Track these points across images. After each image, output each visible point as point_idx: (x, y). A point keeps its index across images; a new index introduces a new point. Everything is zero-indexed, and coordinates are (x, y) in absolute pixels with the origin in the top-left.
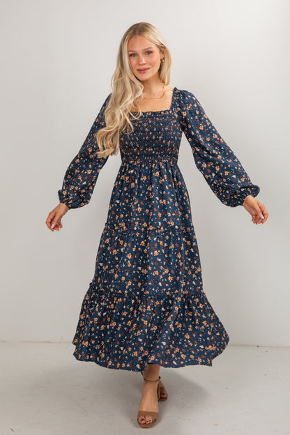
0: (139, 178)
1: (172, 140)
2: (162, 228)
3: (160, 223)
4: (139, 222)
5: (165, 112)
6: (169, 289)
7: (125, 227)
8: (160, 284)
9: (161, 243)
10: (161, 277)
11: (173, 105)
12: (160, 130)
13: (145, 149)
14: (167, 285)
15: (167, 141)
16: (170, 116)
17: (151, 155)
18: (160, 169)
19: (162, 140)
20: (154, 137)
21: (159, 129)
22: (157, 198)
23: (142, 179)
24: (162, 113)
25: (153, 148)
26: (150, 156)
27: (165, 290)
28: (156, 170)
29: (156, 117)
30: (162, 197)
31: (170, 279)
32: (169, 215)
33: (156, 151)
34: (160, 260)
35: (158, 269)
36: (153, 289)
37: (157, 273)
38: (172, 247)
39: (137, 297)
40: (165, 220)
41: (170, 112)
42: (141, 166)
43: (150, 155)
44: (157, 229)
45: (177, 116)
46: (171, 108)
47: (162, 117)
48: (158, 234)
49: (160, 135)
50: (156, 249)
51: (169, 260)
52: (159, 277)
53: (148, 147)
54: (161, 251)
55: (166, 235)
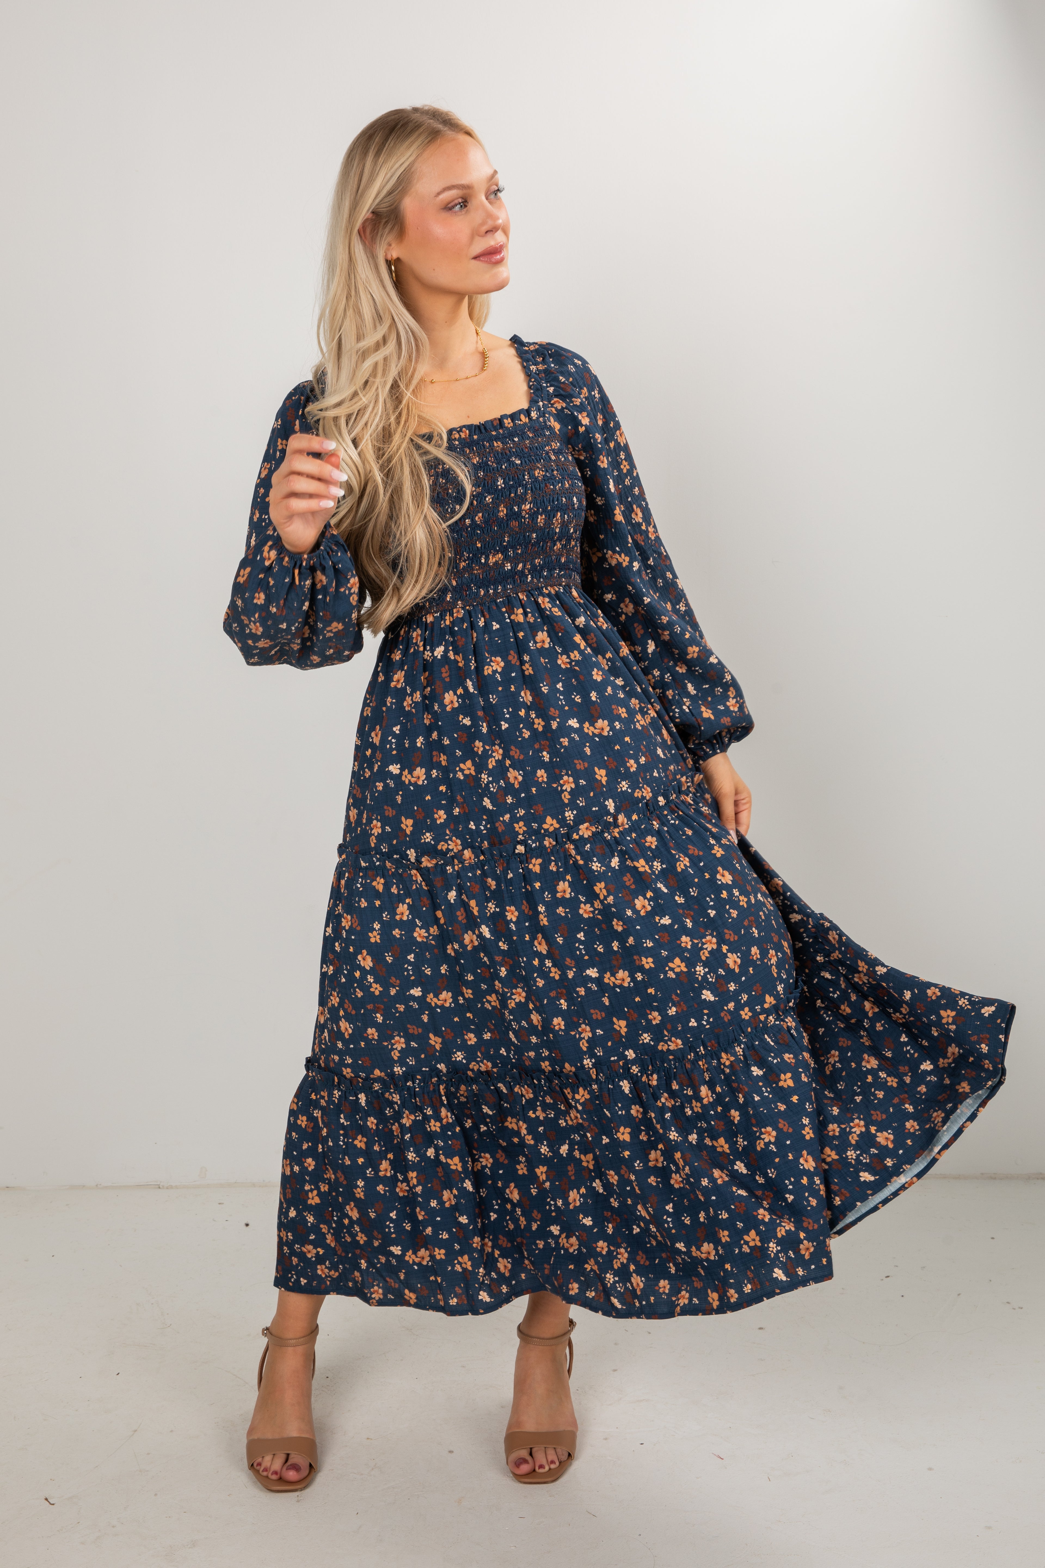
0: (479, 670)
1: (564, 509)
2: (621, 818)
3: (611, 805)
4: (527, 820)
5: (514, 416)
6: (745, 997)
7: (467, 853)
8: (708, 995)
9: (641, 865)
10: (700, 970)
11: (536, 393)
12: (519, 483)
13: (475, 559)
14: (732, 987)
15: (550, 516)
16: (539, 428)
17: (503, 578)
18: (547, 620)
19: (533, 515)
20: (503, 512)
21: (515, 478)
22: (573, 723)
23: (488, 671)
24: (508, 422)
25: (504, 550)
26: (495, 583)
27: (731, 1005)
28: (533, 630)
29: (491, 439)
30: (588, 713)
31: (733, 960)
32: (632, 765)
33: (515, 561)
34: (666, 921)
35: (677, 951)
36: (693, 1023)
37: (678, 965)
38: (683, 863)
39: (635, 1069)
40: (624, 786)
41: (534, 415)
42: (473, 626)
43: (497, 577)
44: (607, 826)
45: (557, 426)
46: (533, 402)
47: (511, 434)
48: (617, 841)
49: (522, 500)
50: (635, 894)
51: (697, 906)
52: (691, 974)
53: (486, 550)
54: (657, 891)
55: (643, 834)
